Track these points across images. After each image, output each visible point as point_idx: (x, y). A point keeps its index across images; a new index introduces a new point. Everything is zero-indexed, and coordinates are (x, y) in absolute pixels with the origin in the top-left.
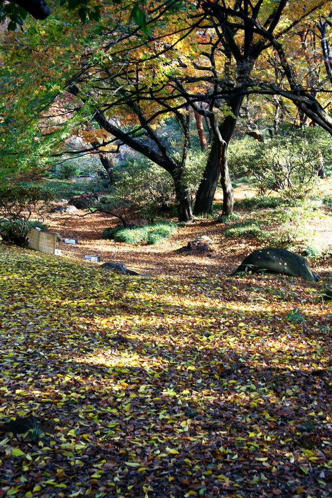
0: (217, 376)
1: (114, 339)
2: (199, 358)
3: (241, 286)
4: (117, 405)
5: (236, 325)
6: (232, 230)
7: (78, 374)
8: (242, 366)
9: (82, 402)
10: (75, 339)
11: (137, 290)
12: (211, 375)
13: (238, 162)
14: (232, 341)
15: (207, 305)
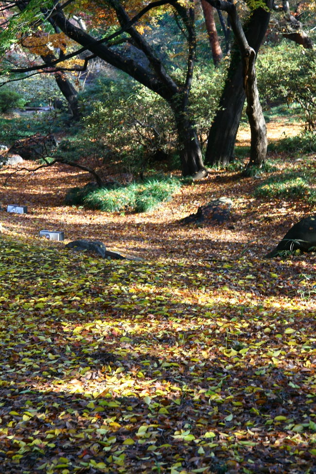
0: (256, 410)
1: (95, 357)
2: (228, 383)
3: (286, 272)
4: (104, 457)
5: (281, 332)
6: (267, 187)
7: (42, 411)
8: (293, 395)
9: (50, 454)
10: (34, 357)
11: (124, 280)
12: (247, 408)
13: (271, 81)
14: (275, 356)
15: (233, 301)
